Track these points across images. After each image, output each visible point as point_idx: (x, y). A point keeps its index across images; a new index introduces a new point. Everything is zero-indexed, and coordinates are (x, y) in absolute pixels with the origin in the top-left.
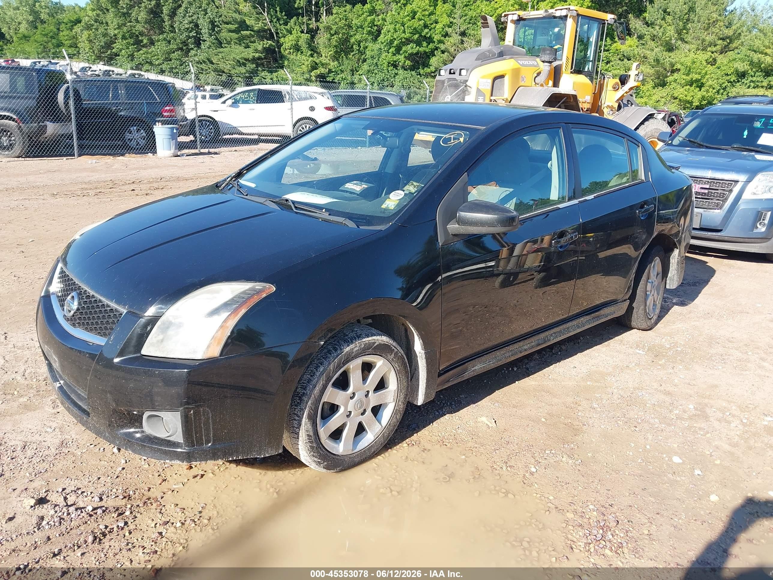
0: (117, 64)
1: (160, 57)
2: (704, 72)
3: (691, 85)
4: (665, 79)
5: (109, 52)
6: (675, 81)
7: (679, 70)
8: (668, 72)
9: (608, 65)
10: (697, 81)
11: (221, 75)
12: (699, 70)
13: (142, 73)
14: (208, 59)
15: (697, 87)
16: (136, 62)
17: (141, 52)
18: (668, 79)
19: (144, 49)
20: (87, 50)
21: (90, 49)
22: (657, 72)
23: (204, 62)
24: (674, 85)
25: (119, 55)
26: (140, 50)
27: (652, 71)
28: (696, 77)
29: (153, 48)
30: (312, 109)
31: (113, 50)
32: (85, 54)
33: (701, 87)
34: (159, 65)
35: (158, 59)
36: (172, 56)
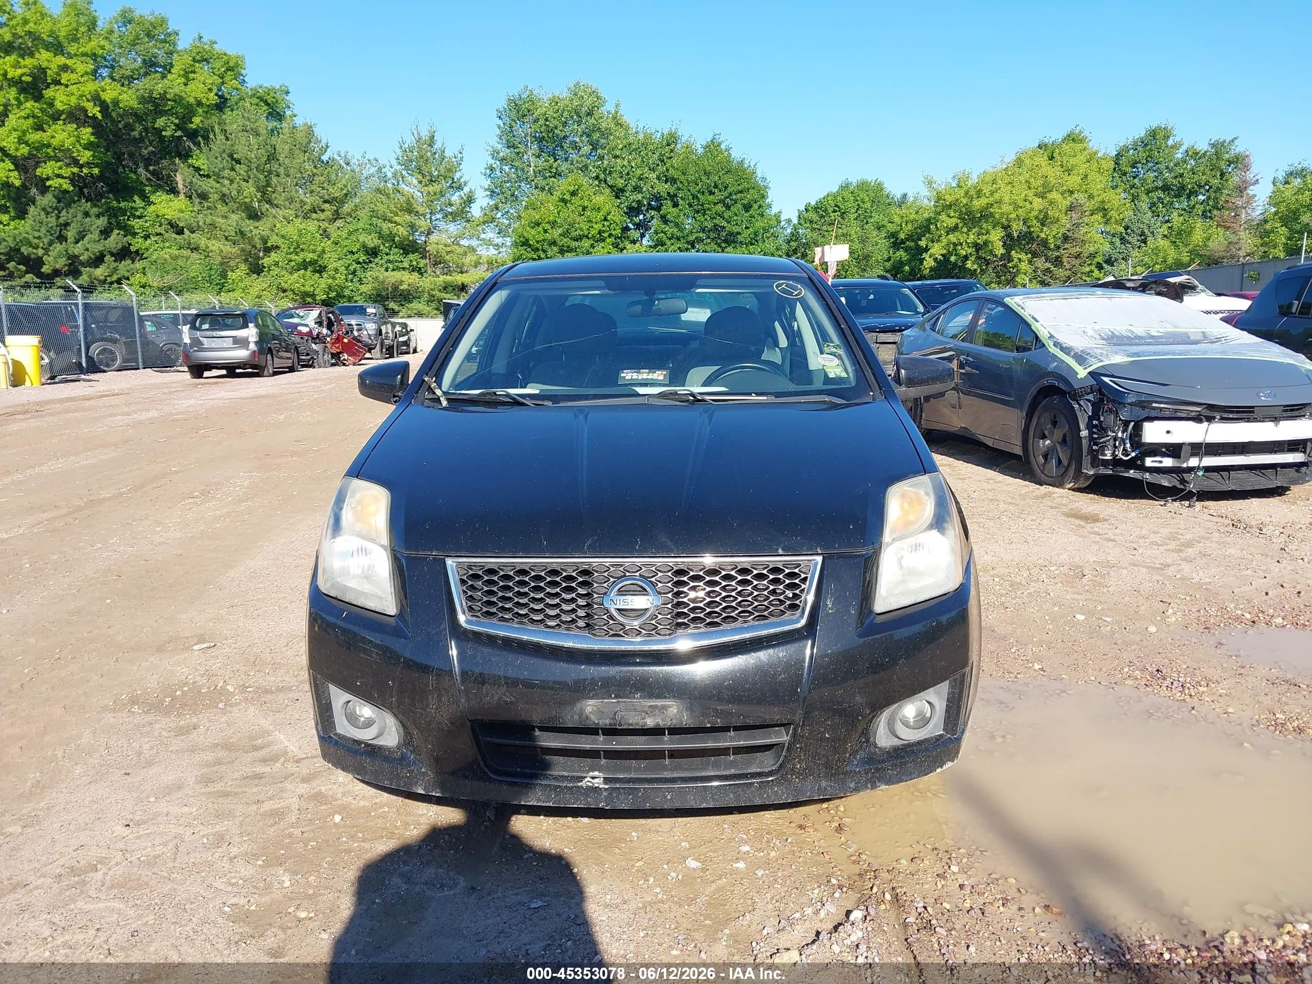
2: (319, 249)
3: (306, 269)
4: (260, 262)
6: (276, 264)
7: (277, 247)
8: (260, 251)
9: (149, 241)
10: (313, 263)
12: (312, 247)
15: (315, 271)
18: (263, 261)
22: (243, 250)
24: (275, 271)
27: (235, 250)
28: (310, 256)
33: (321, 270)
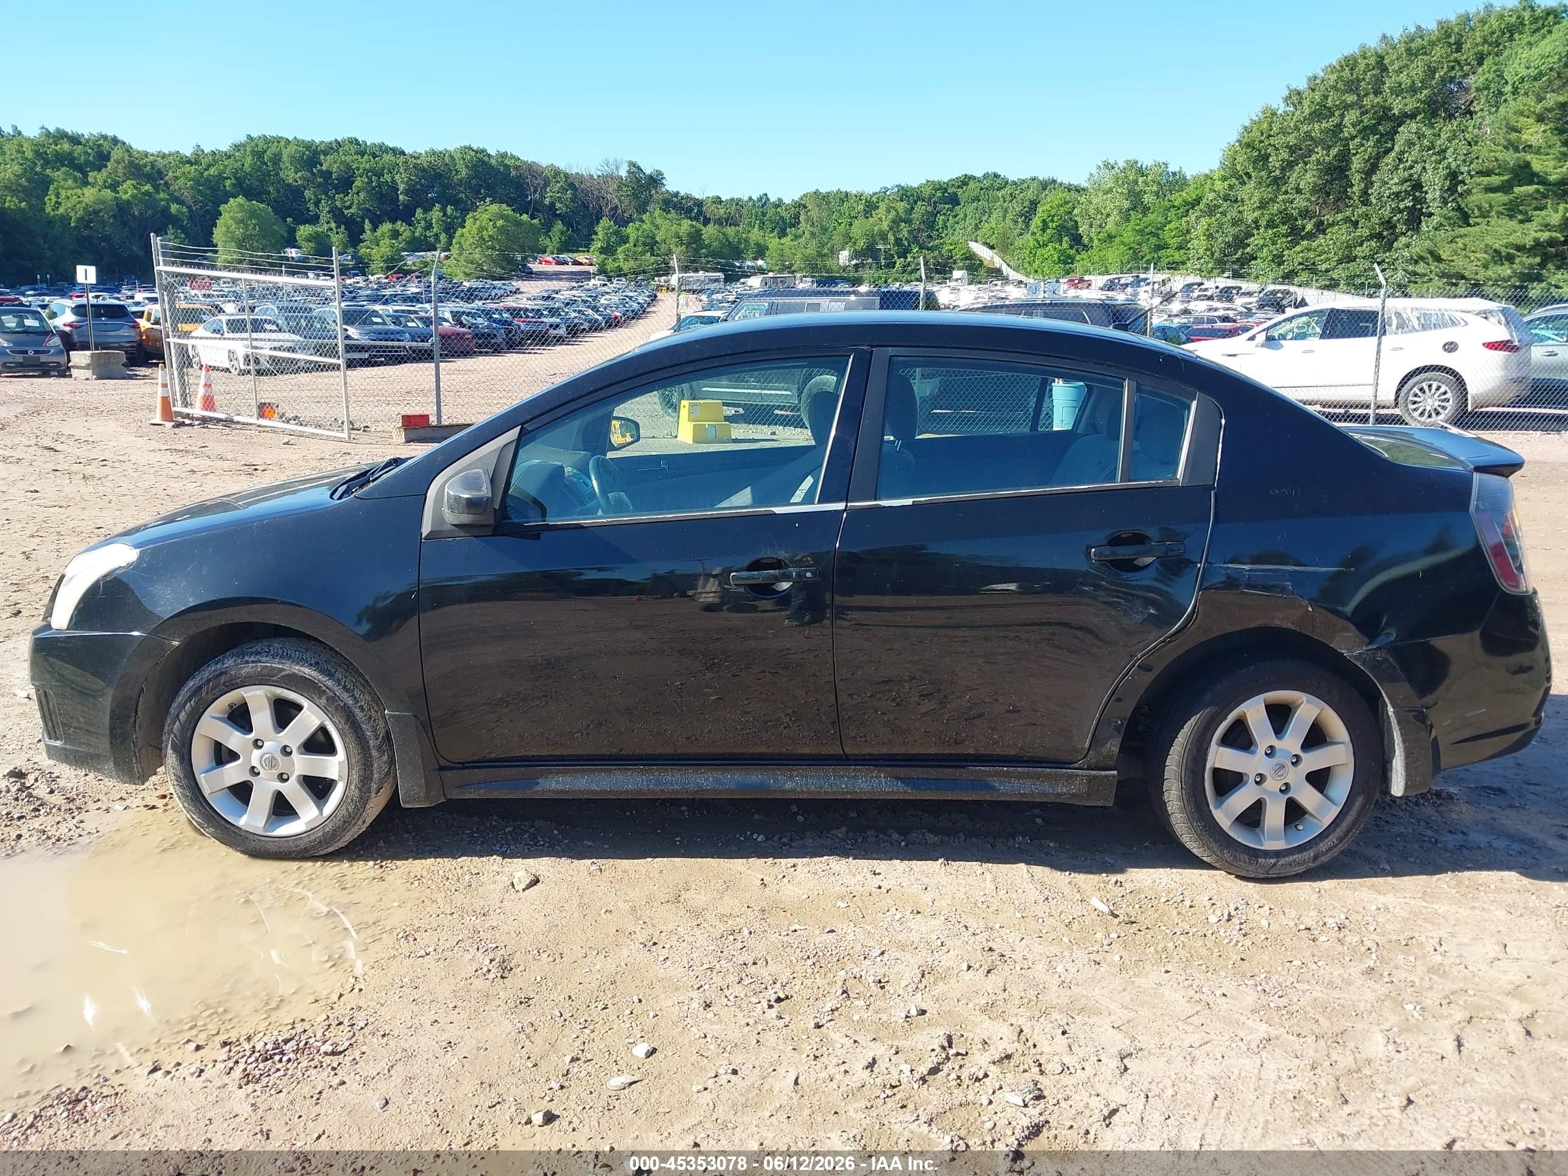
0: (1249, 274)
1: (1332, 255)
5: (1240, 253)
11: (1456, 285)
13: (1292, 289)
14: (1431, 253)
16: (1285, 268)
17: (1298, 248)
19: (1305, 243)
20: (1201, 251)
21: (1207, 250)
23: (1422, 258)
25: (1255, 258)
26: (1298, 243)
29: (1321, 240)
30: (1450, 347)
31: (1248, 250)
32: (1198, 259)
34: (1327, 271)
35: (1328, 259)
36: (1358, 251)
